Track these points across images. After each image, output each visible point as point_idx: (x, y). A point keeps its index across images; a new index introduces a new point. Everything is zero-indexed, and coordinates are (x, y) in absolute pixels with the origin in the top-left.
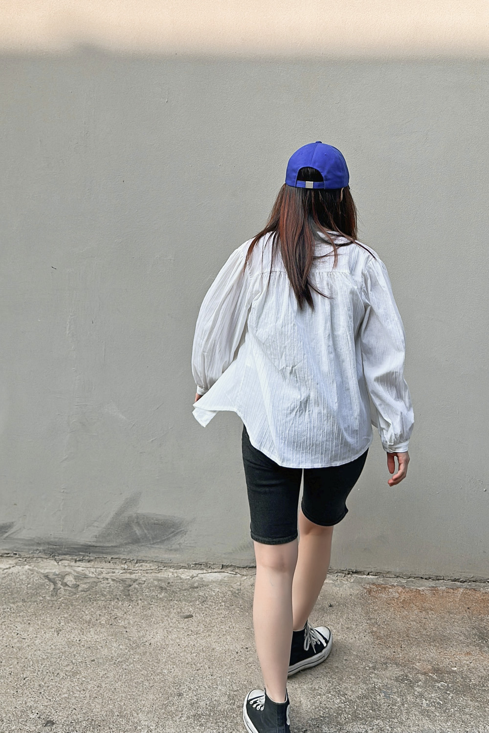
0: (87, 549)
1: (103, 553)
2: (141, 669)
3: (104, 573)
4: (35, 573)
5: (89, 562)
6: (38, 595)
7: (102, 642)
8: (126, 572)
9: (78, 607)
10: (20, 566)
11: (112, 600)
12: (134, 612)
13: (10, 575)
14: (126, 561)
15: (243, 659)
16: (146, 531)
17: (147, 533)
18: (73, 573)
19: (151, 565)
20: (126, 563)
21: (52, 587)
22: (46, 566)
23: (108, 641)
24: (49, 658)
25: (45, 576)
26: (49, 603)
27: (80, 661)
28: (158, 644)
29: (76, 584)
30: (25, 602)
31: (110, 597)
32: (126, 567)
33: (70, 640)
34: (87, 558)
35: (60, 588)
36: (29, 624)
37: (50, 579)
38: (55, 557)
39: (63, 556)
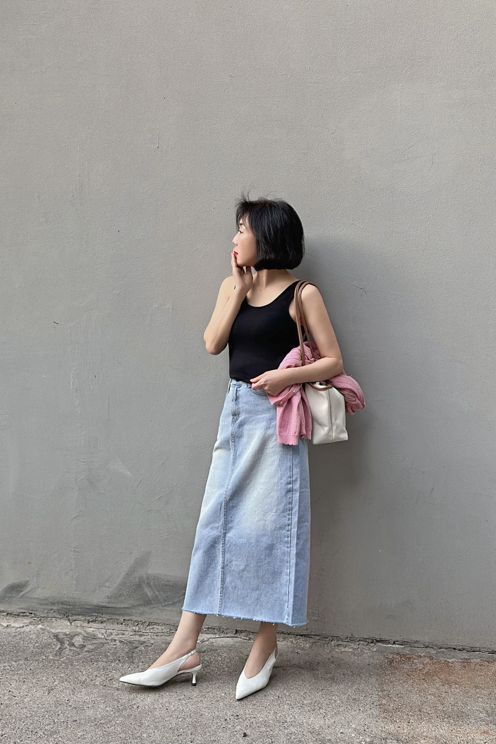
0: (99, 610)
1: (115, 615)
2: (120, 731)
3: (113, 634)
4: (46, 633)
5: (102, 623)
6: (42, 654)
7: (90, 703)
8: (136, 634)
9: (78, 667)
10: (34, 625)
11: (114, 661)
13: (22, 634)
14: (138, 623)
15: (230, 726)
16: (157, 593)
17: (159, 595)
18: (83, 632)
19: (163, 627)
20: (137, 625)
21: (59, 646)
22: (57, 626)
23: (96, 702)
24: (33, 716)
25: (54, 636)
26: (50, 662)
27: (62, 720)
28: (147, 707)
29: (83, 644)
30: (27, 660)
32: (137, 629)
33: (58, 700)
34: (100, 619)
35: (66, 648)
36: (24, 682)
37: (59, 639)
38: (69, 617)
39: (76, 617)
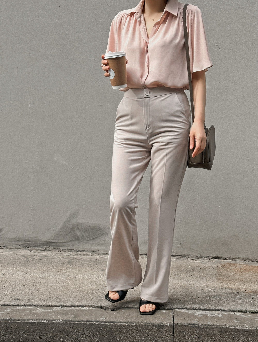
0: (47, 244)
1: (57, 246)
3: (57, 255)
5: (49, 251)
7: (51, 277)
9: (40, 266)
10: (7, 252)
12: (73, 268)
14: (71, 250)
16: (83, 233)
17: (84, 234)
18: (39, 254)
19: (87, 252)
20: (71, 251)
22: (22, 252)
25: (22, 256)
26: (22, 264)
27: (37, 282)
29: (40, 259)
30: (8, 263)
31: (59, 263)
32: (71, 253)
33: (33, 276)
34: (48, 249)
35: (30, 260)
36: (10, 270)
37: (25, 257)
38: (29, 248)
39: (33, 248)
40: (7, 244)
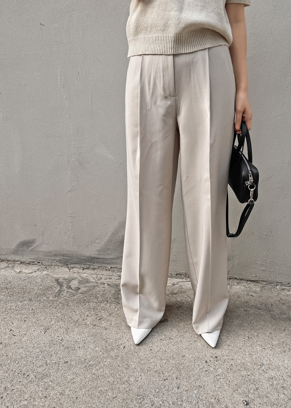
0: (92, 260)
1: (104, 263)
3: (103, 279)
4: (50, 278)
5: (93, 269)
6: (44, 295)
9: (72, 307)
10: (40, 271)
11: (103, 301)
12: (118, 314)
13: (30, 278)
21: (59, 288)
25: (56, 280)
26: (49, 303)
29: (78, 287)
30: (31, 301)
31: (101, 299)
33: (53, 339)
34: (92, 267)
35: (64, 290)
37: (59, 283)
38: (68, 266)
39: (73, 265)
40: (42, 260)
